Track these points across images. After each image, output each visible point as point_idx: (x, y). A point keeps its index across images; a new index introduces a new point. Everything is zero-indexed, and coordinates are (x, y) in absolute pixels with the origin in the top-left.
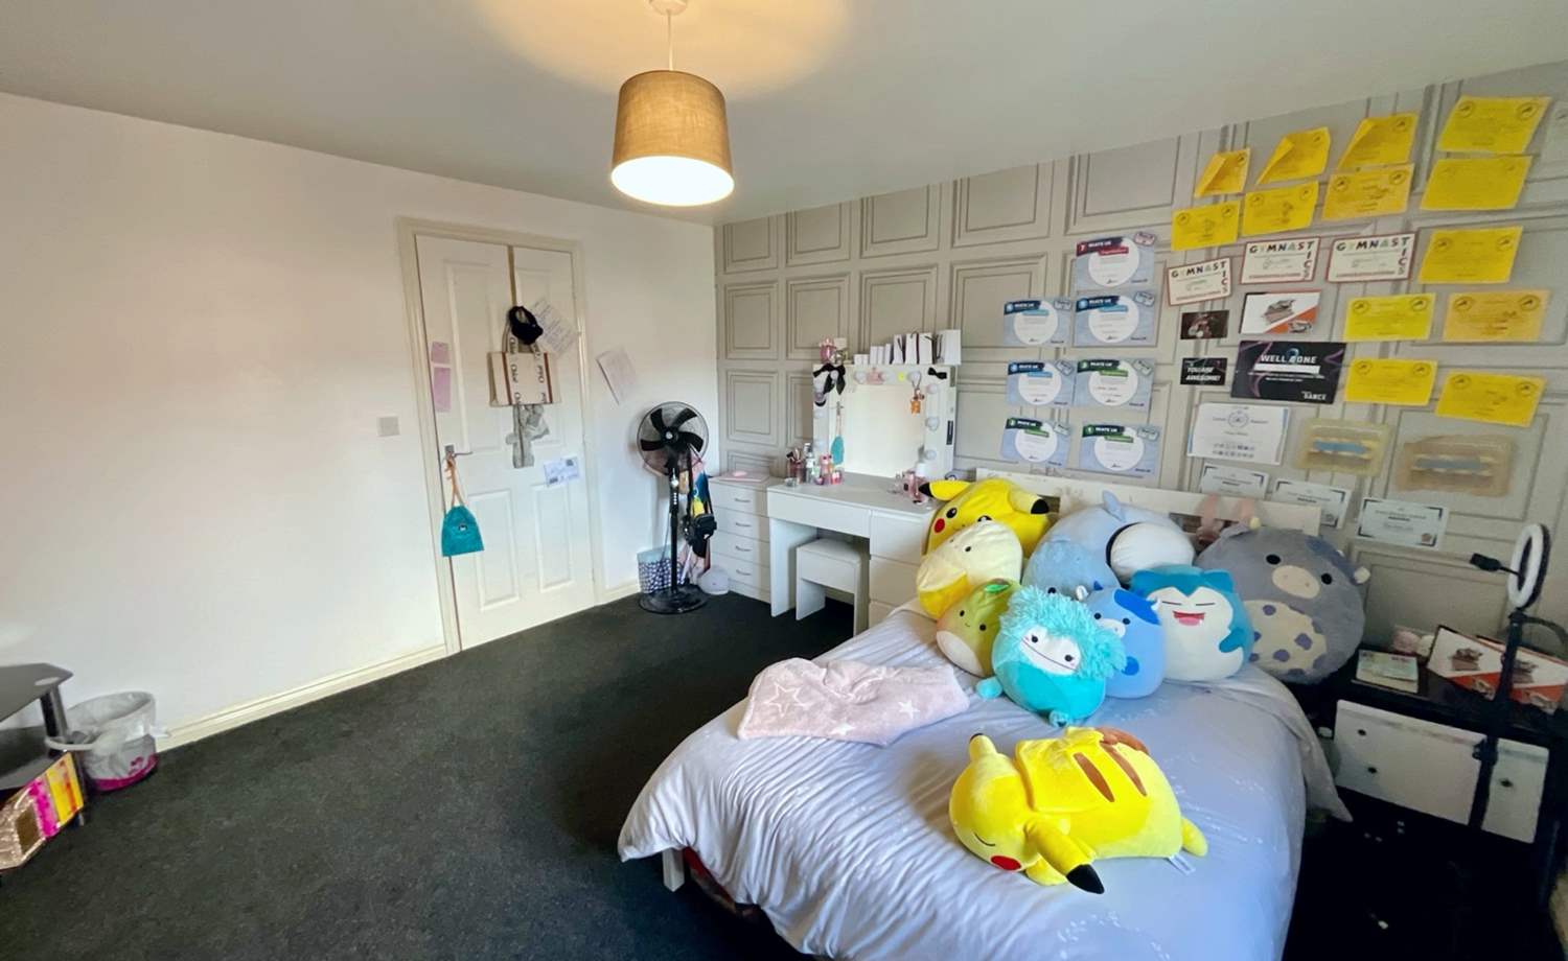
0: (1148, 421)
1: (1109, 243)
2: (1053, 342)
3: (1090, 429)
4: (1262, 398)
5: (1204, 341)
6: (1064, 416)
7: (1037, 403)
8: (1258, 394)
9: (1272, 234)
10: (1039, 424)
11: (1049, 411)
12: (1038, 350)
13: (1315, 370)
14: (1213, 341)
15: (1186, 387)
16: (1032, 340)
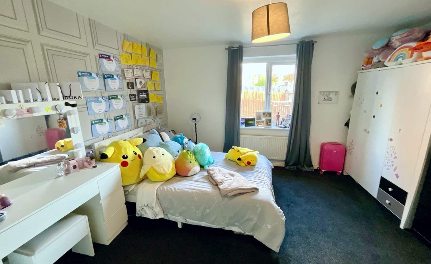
0: (127, 112)
1: (107, 57)
2: (99, 89)
3: (116, 118)
4: (142, 103)
5: (131, 89)
6: (108, 115)
7: (100, 113)
8: (141, 102)
9: (135, 65)
10: (102, 120)
11: (104, 115)
12: (95, 92)
13: (146, 96)
14: (133, 89)
15: (131, 102)
16: (92, 89)
